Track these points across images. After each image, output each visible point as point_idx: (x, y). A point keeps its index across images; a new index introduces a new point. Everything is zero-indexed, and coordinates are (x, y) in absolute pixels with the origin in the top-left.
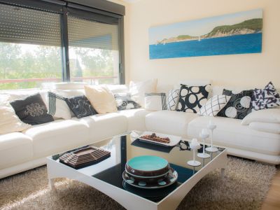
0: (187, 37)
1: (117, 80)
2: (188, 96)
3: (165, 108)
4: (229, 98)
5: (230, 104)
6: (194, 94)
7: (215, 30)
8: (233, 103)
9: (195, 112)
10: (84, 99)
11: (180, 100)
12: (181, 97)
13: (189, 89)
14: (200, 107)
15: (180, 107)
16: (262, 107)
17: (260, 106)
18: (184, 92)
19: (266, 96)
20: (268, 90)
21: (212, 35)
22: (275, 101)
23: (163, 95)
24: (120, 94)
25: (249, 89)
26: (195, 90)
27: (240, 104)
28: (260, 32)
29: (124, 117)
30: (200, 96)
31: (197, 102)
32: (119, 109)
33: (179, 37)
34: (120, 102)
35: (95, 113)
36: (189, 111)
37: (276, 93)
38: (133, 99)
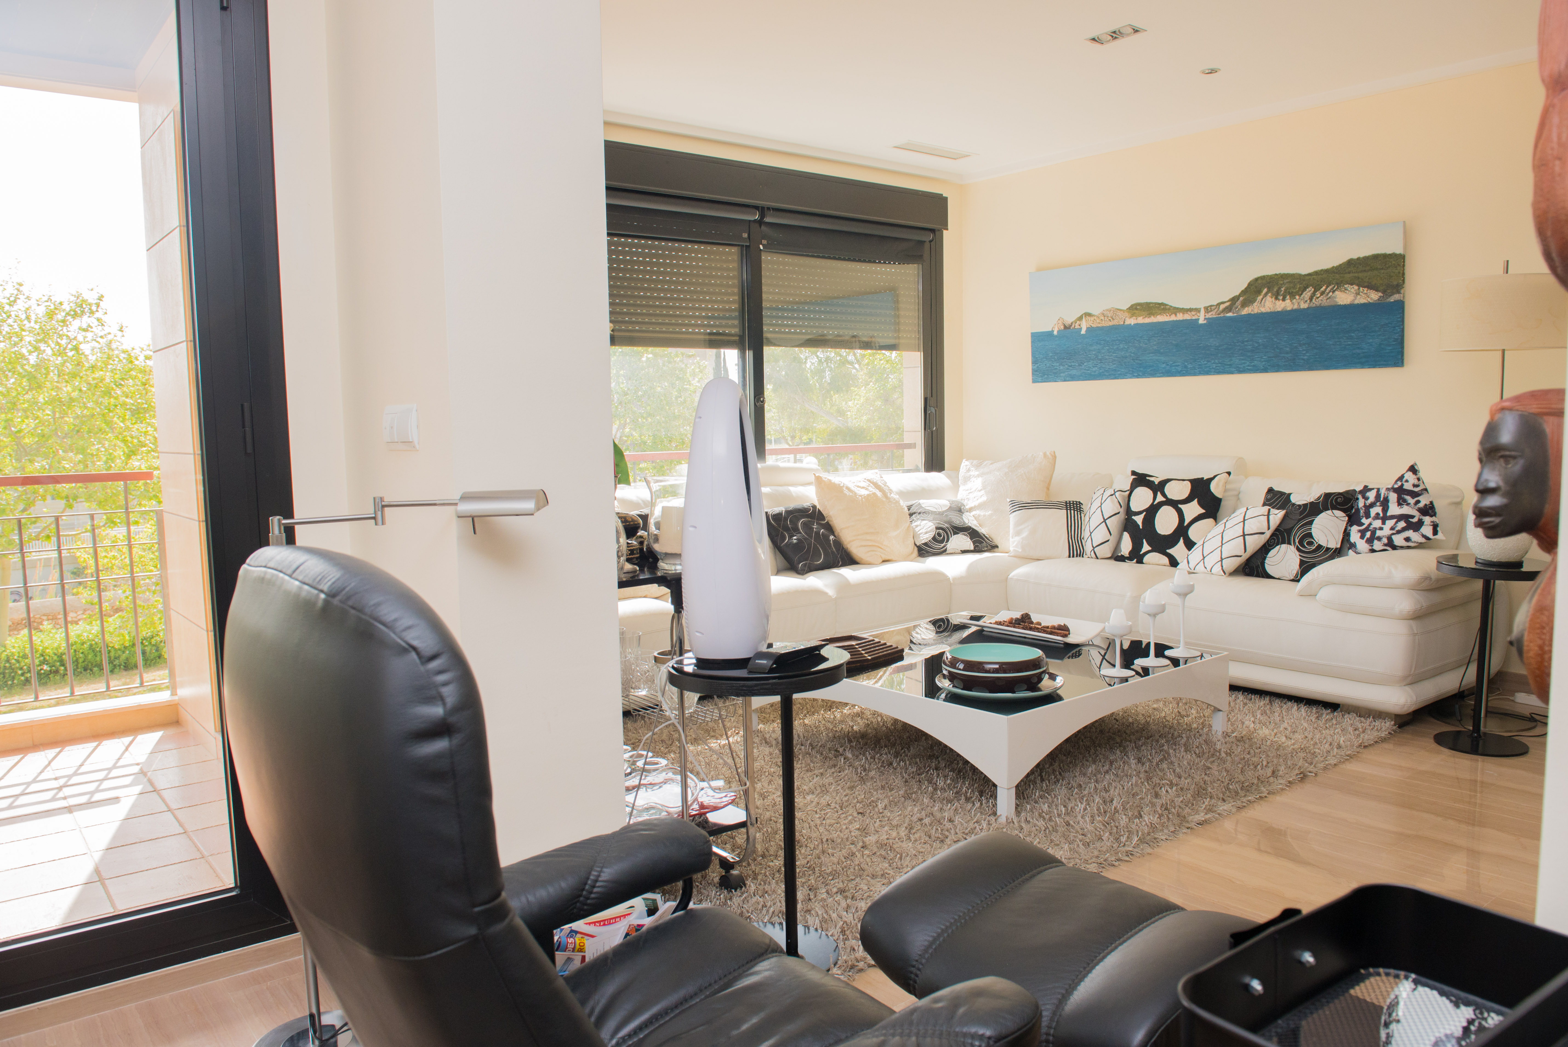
0: (1161, 308)
1: (917, 455)
2: (1151, 512)
3: (1076, 550)
4: (1277, 516)
5: (1280, 536)
6: (1174, 504)
7: (1255, 289)
8: (1289, 531)
9: (1174, 563)
10: (813, 515)
11: (1128, 525)
12: (1129, 513)
13: (1158, 488)
14: (1190, 545)
15: (1126, 546)
16: (1377, 545)
17: (1370, 541)
18: (1142, 498)
19: (1394, 509)
20: (1400, 491)
21: (1244, 305)
22: (1417, 526)
23: (1074, 508)
24: (927, 504)
25: (1341, 489)
26: (1178, 491)
27: (1310, 535)
28: (1396, 297)
29: (938, 577)
30: (1192, 510)
31: (1181, 532)
32: (923, 551)
33: (1136, 309)
34: (925, 530)
35: (848, 560)
36: (1155, 559)
37: (1424, 501)
38: (969, 520)
